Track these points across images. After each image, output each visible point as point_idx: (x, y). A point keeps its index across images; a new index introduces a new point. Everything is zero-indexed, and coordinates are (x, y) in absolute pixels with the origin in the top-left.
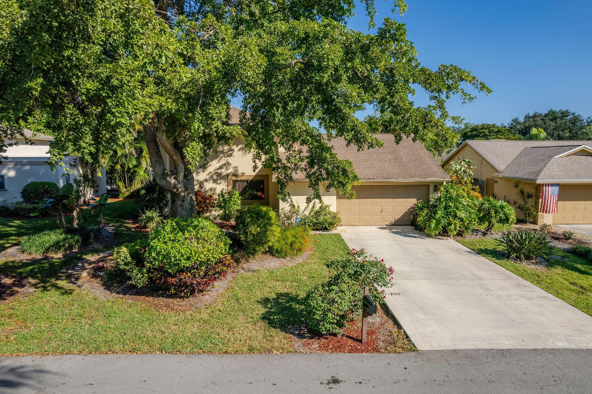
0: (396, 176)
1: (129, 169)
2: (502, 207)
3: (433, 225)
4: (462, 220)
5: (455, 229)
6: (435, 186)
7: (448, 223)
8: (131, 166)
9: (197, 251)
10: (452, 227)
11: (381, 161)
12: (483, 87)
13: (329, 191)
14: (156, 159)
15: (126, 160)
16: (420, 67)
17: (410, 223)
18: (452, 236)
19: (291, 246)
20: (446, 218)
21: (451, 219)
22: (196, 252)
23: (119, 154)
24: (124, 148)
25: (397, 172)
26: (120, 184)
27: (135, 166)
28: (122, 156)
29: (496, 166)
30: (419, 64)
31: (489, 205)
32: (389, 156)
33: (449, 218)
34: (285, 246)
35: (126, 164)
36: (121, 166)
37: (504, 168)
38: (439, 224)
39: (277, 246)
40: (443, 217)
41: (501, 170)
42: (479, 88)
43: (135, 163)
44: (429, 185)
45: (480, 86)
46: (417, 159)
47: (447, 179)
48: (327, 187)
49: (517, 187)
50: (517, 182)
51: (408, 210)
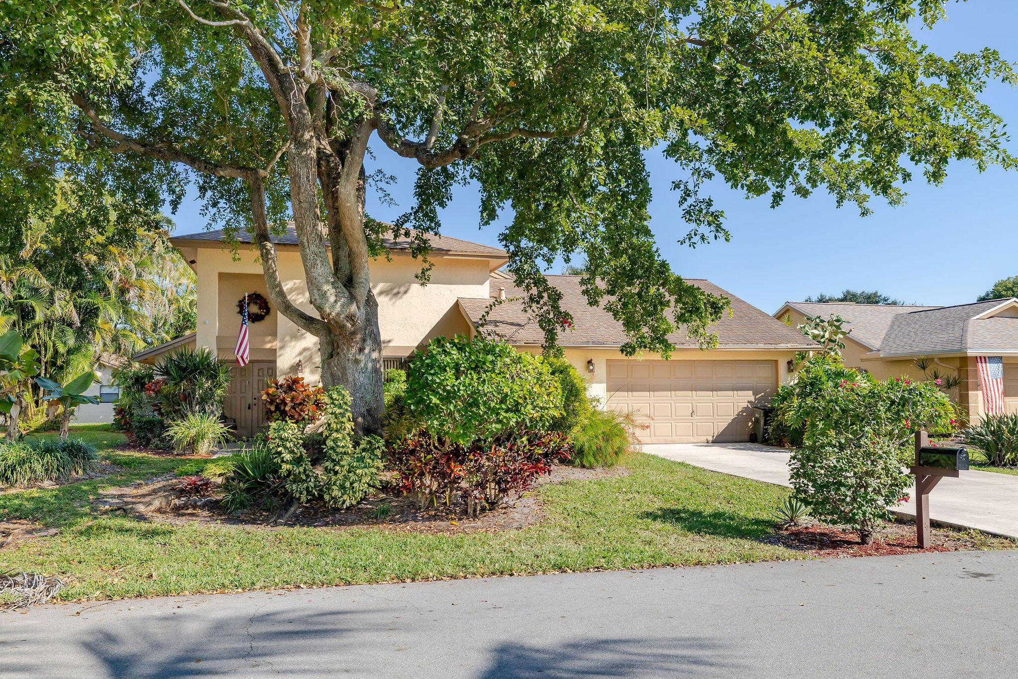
6: (790, 363)
13: (594, 371)
17: (747, 437)
37: (880, 343)
41: (876, 347)
43: (72, 342)
44: (776, 361)
46: (741, 317)
47: (814, 346)
48: (590, 362)
49: (924, 368)
50: (923, 360)
51: (742, 411)
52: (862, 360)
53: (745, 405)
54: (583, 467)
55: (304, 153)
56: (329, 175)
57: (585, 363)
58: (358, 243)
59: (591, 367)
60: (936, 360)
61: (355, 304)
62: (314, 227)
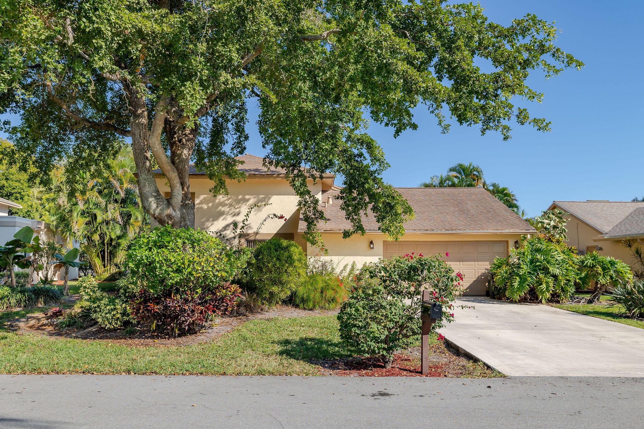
0: (462, 227)
1: (111, 240)
2: (612, 264)
3: (516, 284)
4: (555, 277)
5: (548, 290)
6: (516, 242)
7: (537, 282)
8: (113, 237)
9: (191, 259)
10: (544, 286)
11: (441, 213)
12: (570, 60)
13: (373, 248)
14: (145, 177)
15: (108, 229)
16: (486, 23)
17: (485, 293)
18: (543, 301)
19: (322, 292)
20: (533, 274)
21: (541, 276)
22: (190, 261)
23: (99, 219)
24: (107, 211)
25: (463, 224)
26: (96, 261)
27: (119, 237)
28: (103, 222)
29: (599, 227)
30: (486, 19)
31: (593, 260)
32: (452, 208)
33: (538, 274)
34: (313, 293)
35: (108, 233)
36: (100, 235)
37: (610, 229)
38: (524, 282)
39: (301, 291)
40: (529, 273)
41: (607, 231)
42: (565, 62)
43: (118, 232)
44: (507, 241)
45: (567, 60)
46: (489, 212)
47: (531, 231)
48: (371, 243)
49: (630, 246)
50: (629, 240)
51: (481, 276)
52: (595, 241)
53: (483, 271)
54: (305, 309)
55: (137, 121)
56: (170, 133)
57: (368, 243)
58: (169, 172)
59: (372, 246)
60: (638, 240)
61: (171, 208)
62: (144, 164)
